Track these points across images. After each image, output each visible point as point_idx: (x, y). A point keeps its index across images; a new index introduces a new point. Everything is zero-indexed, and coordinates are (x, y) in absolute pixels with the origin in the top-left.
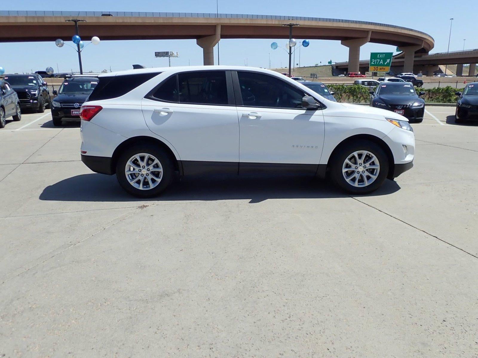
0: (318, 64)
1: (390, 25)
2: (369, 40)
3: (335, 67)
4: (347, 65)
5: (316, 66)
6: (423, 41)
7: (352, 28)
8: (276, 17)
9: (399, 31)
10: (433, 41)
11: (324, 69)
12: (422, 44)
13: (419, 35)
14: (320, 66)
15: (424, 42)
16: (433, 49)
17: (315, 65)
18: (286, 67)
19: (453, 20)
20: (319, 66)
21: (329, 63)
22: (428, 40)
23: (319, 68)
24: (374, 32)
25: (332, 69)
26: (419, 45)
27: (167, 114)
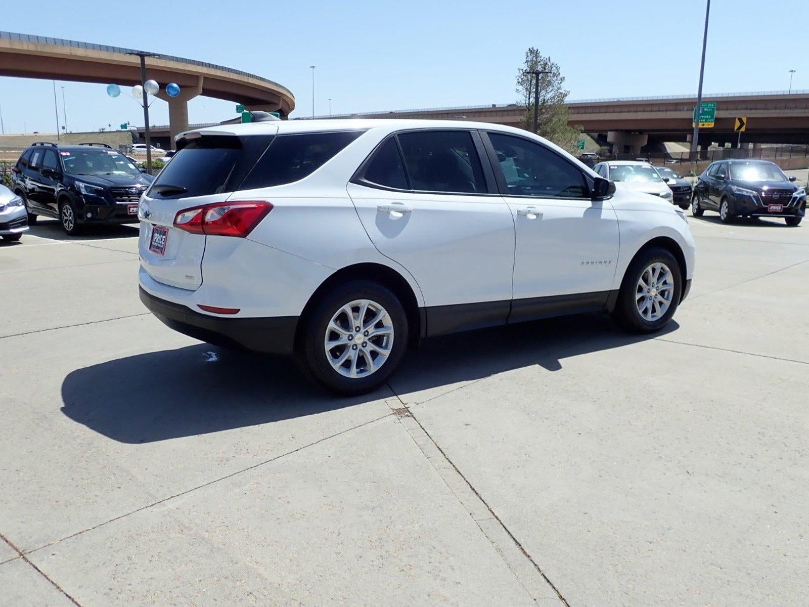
0: (104, 129)
1: (232, 69)
2: (202, 92)
3: (138, 135)
4: (166, 132)
5: (102, 131)
6: (279, 97)
7: (172, 68)
8: (29, 38)
9: (246, 79)
10: (293, 99)
11: (118, 137)
12: (279, 101)
13: (275, 88)
14: (110, 132)
15: (281, 100)
16: (293, 111)
17: (100, 130)
18: (35, 133)
19: (314, 69)
20: (105, 132)
21: (122, 126)
22: (286, 95)
23: (107, 136)
24: (208, 79)
25: (133, 136)
26: (275, 104)
27: (401, 215)
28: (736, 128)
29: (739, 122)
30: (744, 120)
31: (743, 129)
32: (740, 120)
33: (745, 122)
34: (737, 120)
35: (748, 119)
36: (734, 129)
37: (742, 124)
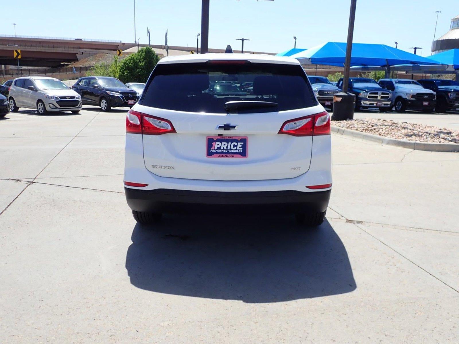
28: (15, 56)
29: (16, 53)
30: (19, 52)
31: (19, 57)
32: (17, 51)
33: (20, 53)
34: (15, 52)
35: (21, 51)
36: (14, 57)
37: (18, 54)
